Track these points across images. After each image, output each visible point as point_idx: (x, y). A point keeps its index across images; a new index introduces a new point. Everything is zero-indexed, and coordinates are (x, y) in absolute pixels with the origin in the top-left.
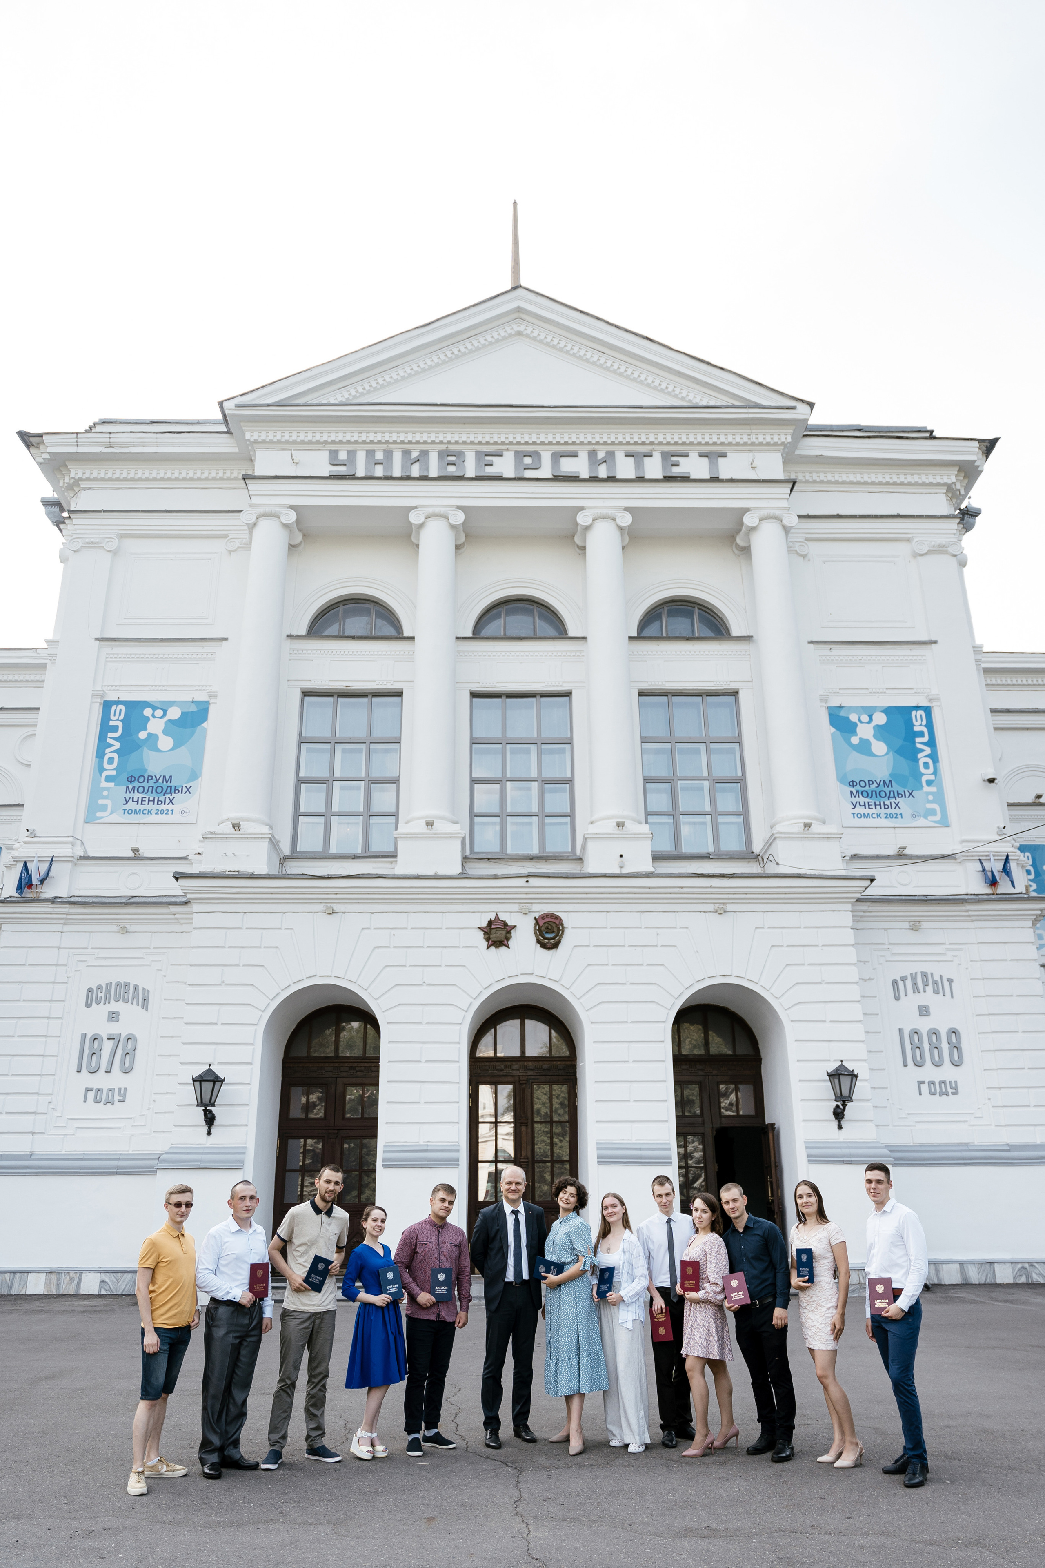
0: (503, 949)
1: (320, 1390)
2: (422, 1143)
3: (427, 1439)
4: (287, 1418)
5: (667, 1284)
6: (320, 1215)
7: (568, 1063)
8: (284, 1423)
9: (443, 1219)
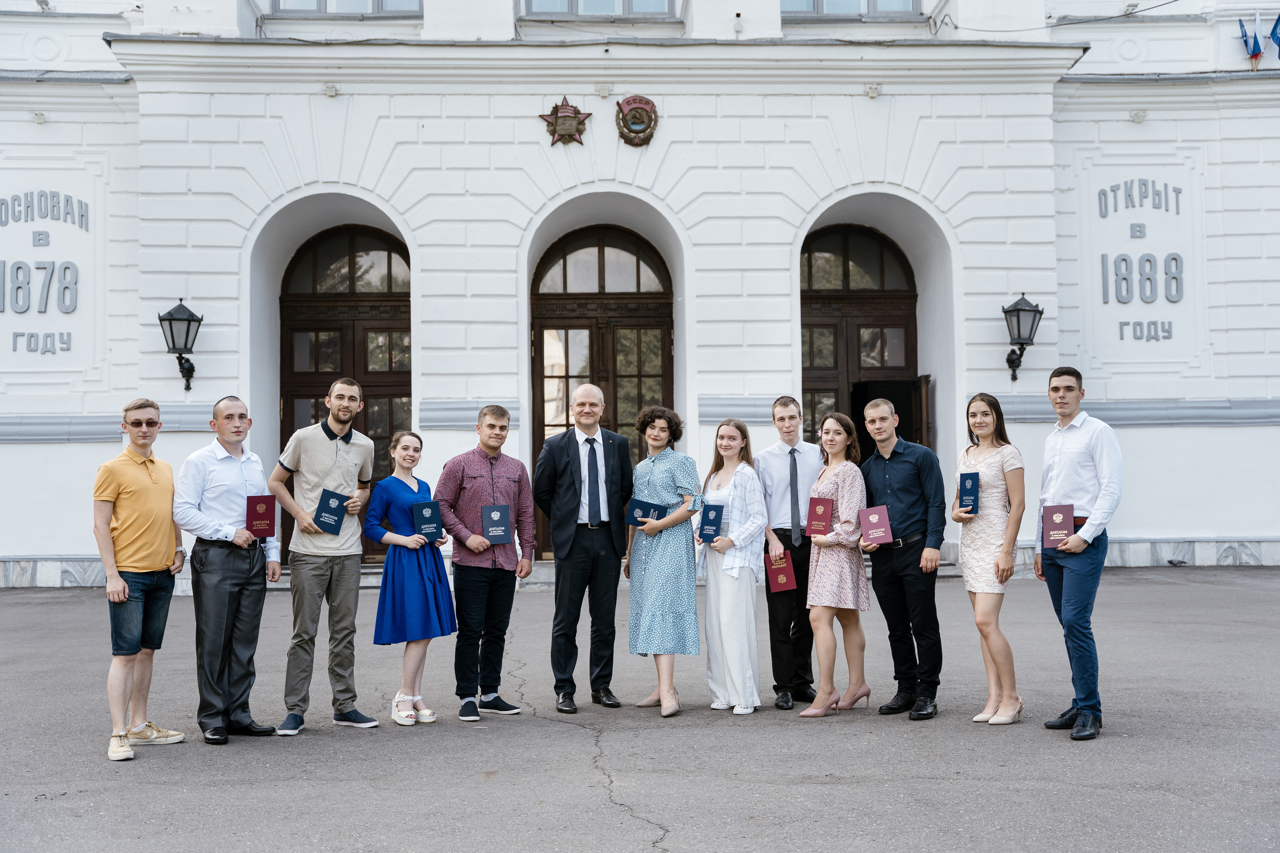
0: (574, 145)
1: (345, 647)
2: (470, 399)
3: (484, 705)
4: (308, 678)
5: (788, 525)
6: (334, 441)
7: (662, 301)
8: (303, 684)
9: (496, 449)
